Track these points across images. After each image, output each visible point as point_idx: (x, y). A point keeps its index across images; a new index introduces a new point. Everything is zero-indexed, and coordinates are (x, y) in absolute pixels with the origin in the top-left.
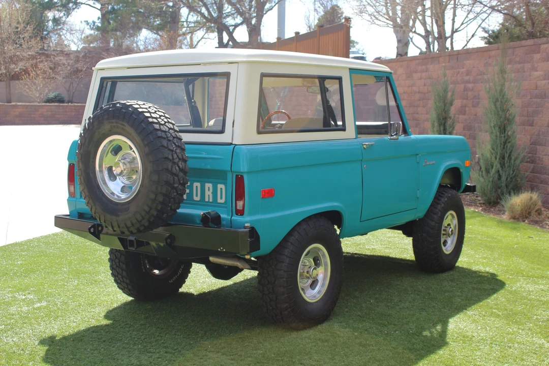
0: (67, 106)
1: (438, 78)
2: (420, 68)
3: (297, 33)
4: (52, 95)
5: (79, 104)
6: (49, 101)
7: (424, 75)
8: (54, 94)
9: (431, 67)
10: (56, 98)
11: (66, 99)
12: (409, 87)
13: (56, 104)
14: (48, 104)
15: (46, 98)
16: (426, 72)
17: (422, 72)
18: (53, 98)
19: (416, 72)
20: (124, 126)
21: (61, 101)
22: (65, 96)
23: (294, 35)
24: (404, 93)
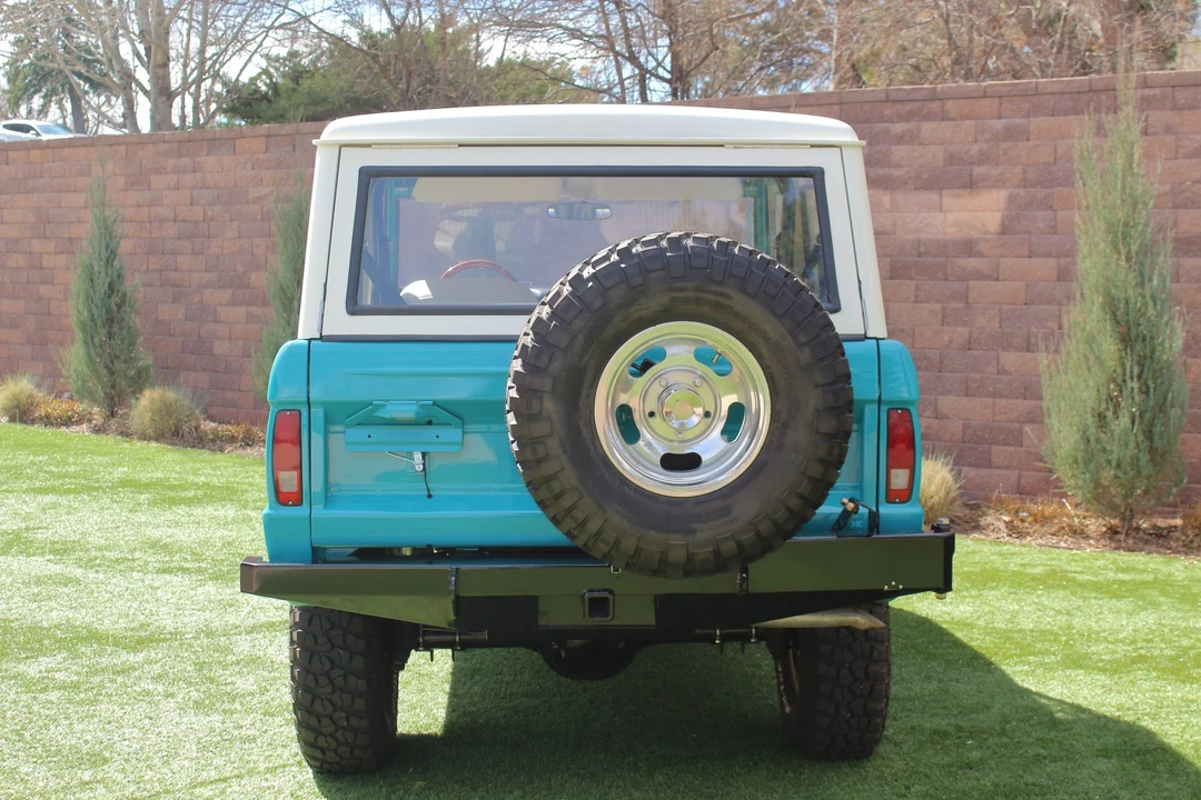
1: (235, 186)
2: (171, 162)
7: (188, 179)
9: (210, 161)
12: (139, 206)
19: (160, 171)
20: (729, 297)
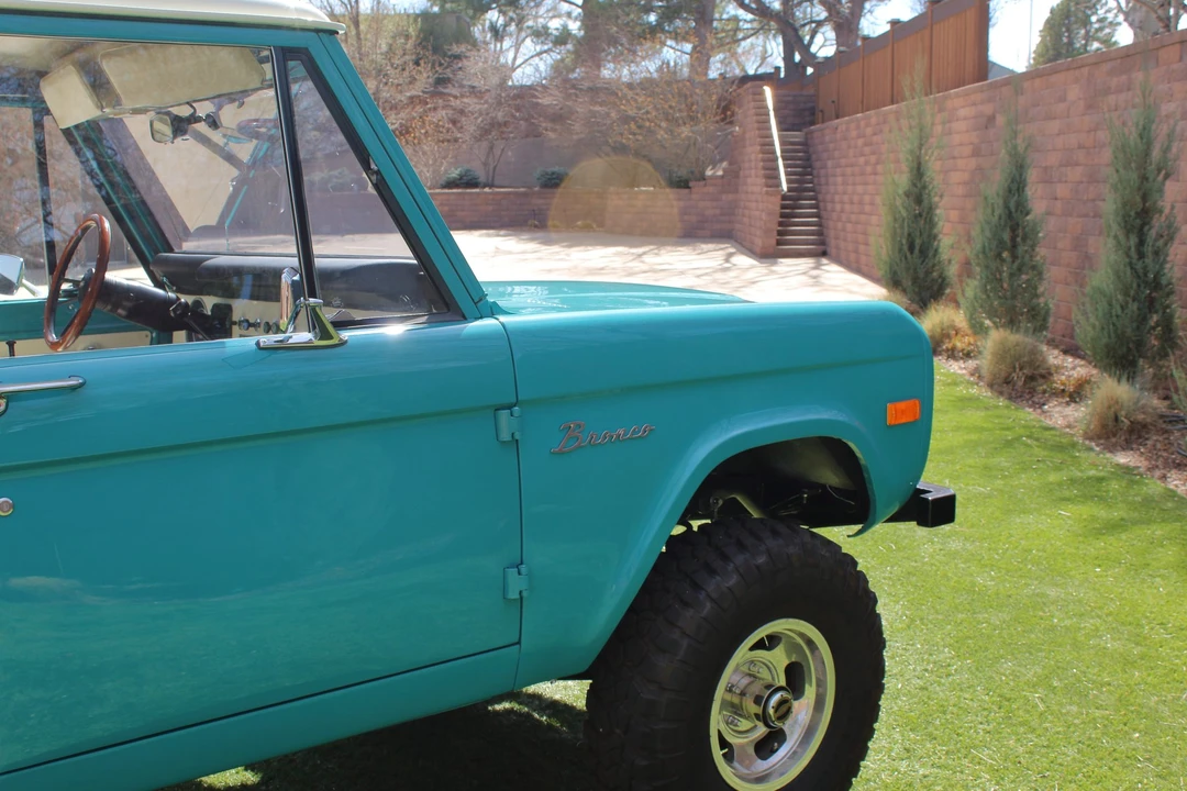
0: (478, 194)
3: (894, 23)
4: (455, 173)
5: (502, 190)
6: (450, 184)
8: (457, 172)
9: (1138, 76)
10: (461, 179)
11: (482, 179)
13: (460, 190)
14: (446, 191)
15: (444, 178)
16: (1129, 89)
17: (1119, 91)
18: (455, 179)
21: (472, 183)
22: (481, 175)
23: (887, 28)
24: (1079, 148)
